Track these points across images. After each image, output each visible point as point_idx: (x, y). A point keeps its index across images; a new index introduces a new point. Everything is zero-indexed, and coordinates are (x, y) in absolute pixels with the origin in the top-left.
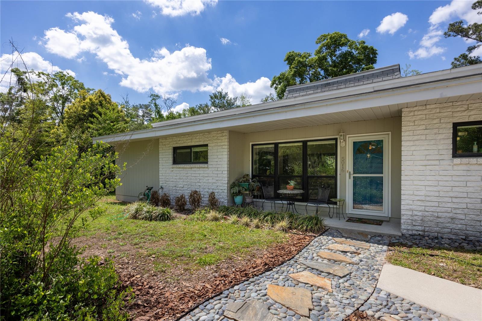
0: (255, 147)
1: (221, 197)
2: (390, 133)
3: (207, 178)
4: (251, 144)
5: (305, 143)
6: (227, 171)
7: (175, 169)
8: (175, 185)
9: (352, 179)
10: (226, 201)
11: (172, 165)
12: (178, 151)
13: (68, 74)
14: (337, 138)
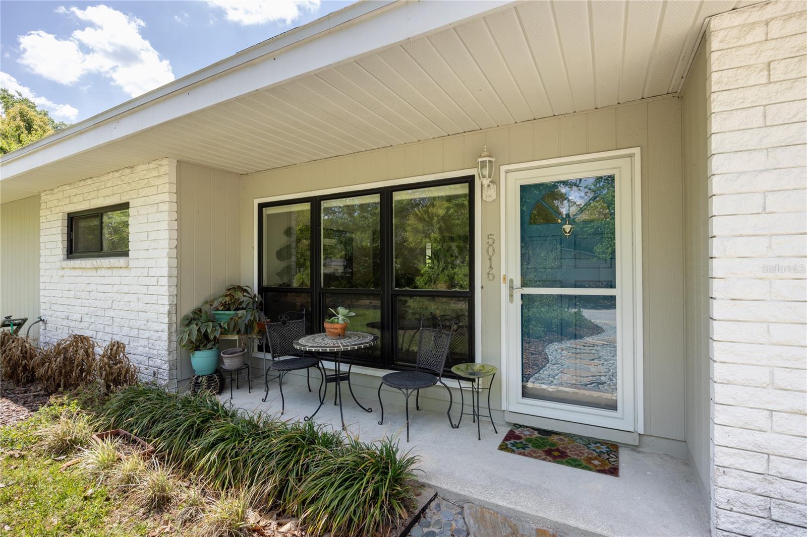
0: (267, 211)
1: (155, 352)
2: (637, 151)
3: (127, 298)
4: (257, 202)
5: (386, 193)
6: (169, 277)
7: (68, 272)
8: (67, 314)
9: (518, 302)
10: (166, 366)
11: (64, 260)
12: (82, 224)
13: (20, 95)
14: (473, 176)
